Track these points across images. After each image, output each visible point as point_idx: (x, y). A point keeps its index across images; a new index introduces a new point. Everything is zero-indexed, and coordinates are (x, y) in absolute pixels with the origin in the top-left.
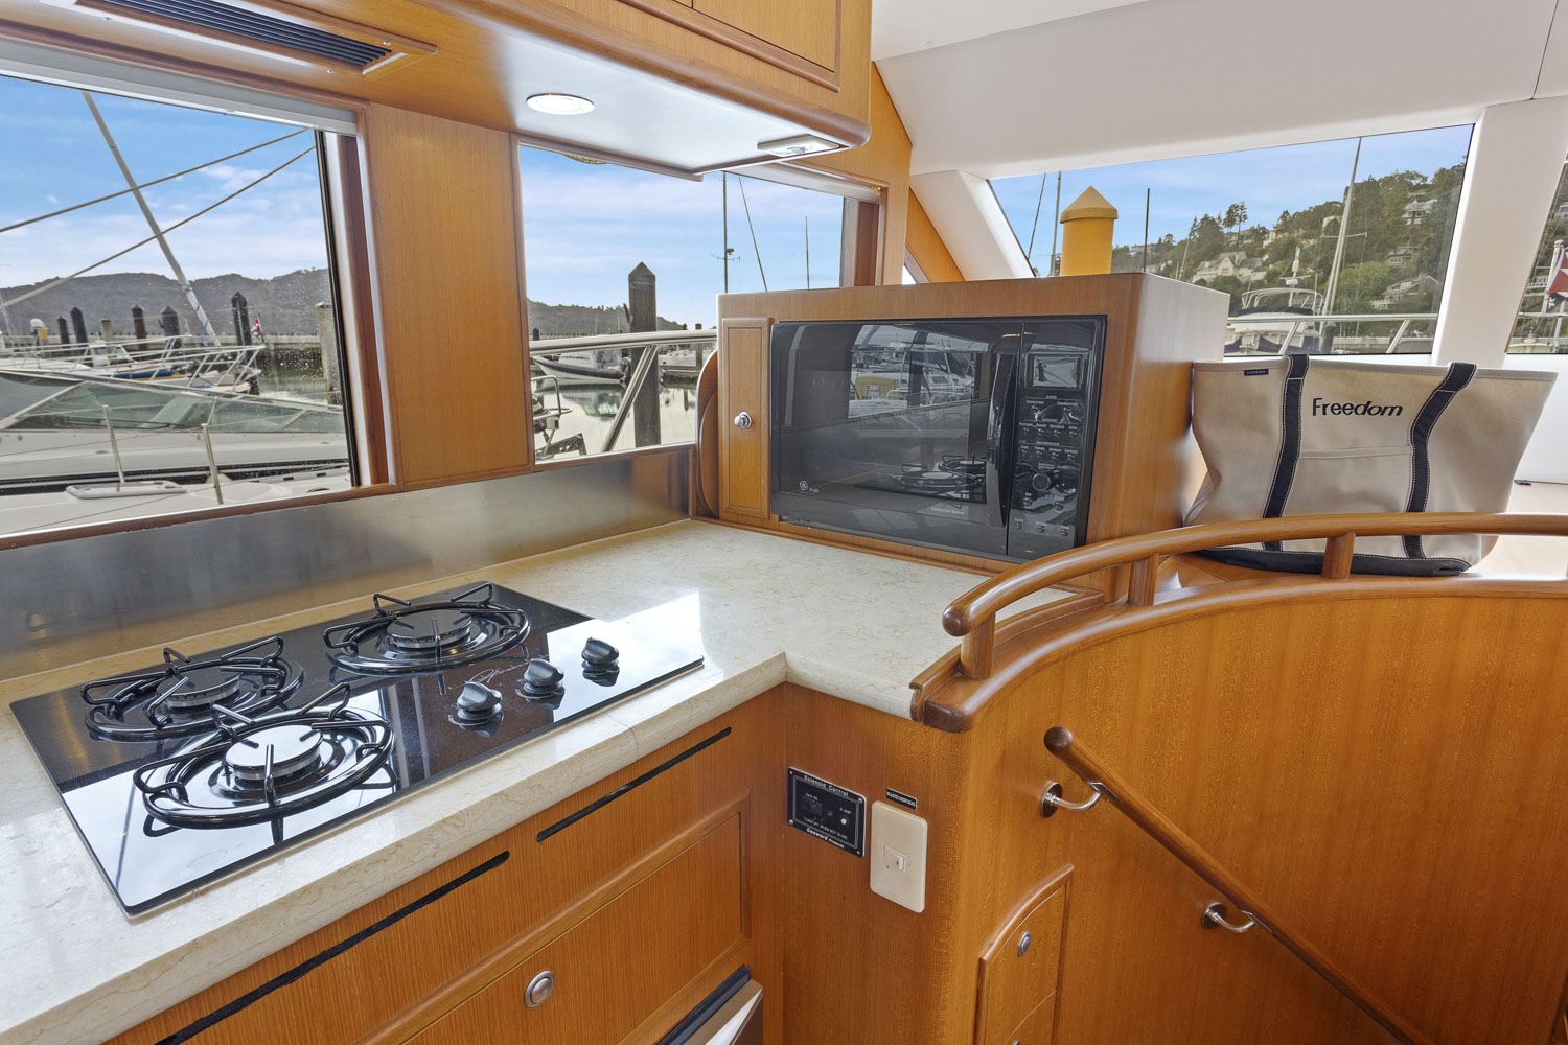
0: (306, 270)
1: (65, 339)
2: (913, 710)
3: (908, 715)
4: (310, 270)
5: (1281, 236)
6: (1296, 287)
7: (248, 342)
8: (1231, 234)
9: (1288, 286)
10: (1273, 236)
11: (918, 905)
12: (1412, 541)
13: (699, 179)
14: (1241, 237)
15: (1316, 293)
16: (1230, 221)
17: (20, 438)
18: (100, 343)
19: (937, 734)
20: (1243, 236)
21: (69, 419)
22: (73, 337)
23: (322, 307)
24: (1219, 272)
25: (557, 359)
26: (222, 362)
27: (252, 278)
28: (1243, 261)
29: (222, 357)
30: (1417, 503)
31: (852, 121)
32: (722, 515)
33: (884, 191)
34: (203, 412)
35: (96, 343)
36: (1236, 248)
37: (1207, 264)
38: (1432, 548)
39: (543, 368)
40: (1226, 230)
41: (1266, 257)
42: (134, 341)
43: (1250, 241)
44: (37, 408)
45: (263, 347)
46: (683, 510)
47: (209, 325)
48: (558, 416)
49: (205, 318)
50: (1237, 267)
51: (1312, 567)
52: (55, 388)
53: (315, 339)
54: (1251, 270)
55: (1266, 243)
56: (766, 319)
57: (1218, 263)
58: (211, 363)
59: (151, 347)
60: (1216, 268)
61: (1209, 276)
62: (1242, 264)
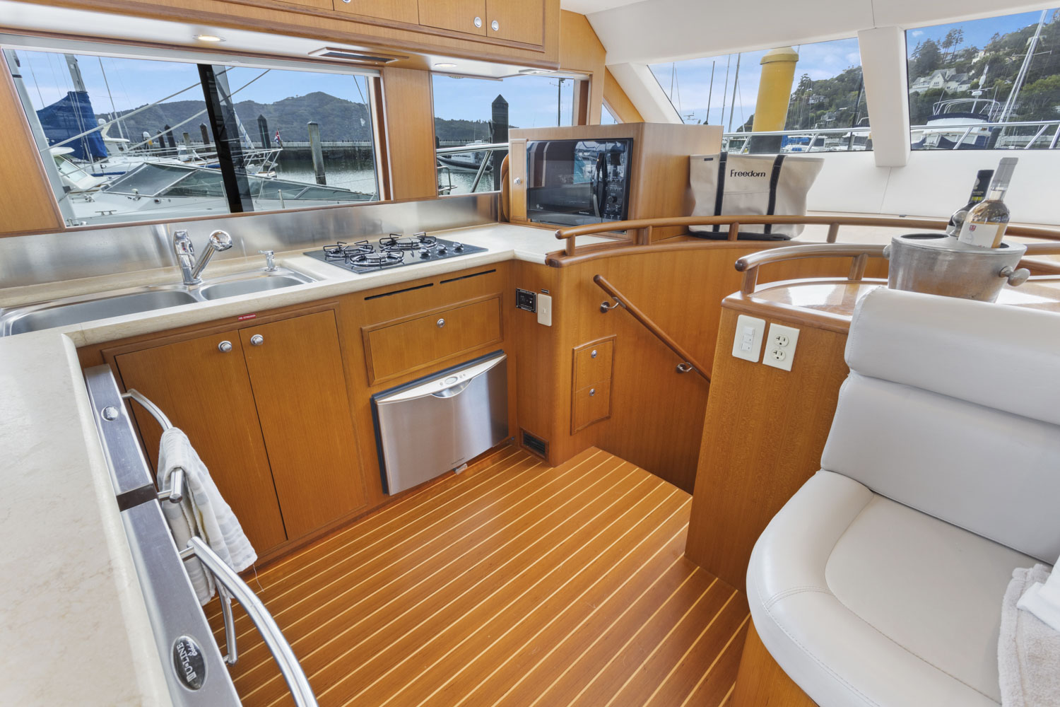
0: (293, 98)
1: (163, 145)
2: (546, 261)
3: (544, 263)
4: (295, 97)
5: (988, 54)
6: (980, 97)
7: (269, 147)
8: (947, 54)
9: (974, 97)
10: (981, 54)
11: (550, 324)
12: (768, 227)
13: (502, 81)
14: (955, 57)
15: (994, 101)
16: (948, 44)
17: (170, 201)
18: (184, 148)
19: (553, 269)
20: (957, 55)
21: (191, 190)
22: (167, 144)
23: (311, 124)
24: (931, 86)
25: (450, 157)
26: (256, 159)
27: (260, 103)
28: (953, 76)
29: (256, 156)
30: (771, 210)
31: (552, 63)
32: (511, 221)
33: (591, 76)
34: (257, 187)
35: (181, 148)
36: (949, 66)
37: (922, 79)
38: (775, 230)
39: (441, 163)
40: (942, 51)
41: (973, 72)
42: (202, 146)
43: (963, 59)
44: (178, 183)
45: (282, 149)
46: (496, 220)
47: (247, 135)
48: (450, 190)
49: (245, 131)
50: (946, 81)
51: (725, 237)
52: (182, 173)
53: (306, 144)
54: (958, 83)
55: (975, 60)
56: (525, 139)
57: (931, 79)
58: (250, 160)
59: (212, 149)
60: (929, 83)
61: (922, 89)
62: (952, 79)
